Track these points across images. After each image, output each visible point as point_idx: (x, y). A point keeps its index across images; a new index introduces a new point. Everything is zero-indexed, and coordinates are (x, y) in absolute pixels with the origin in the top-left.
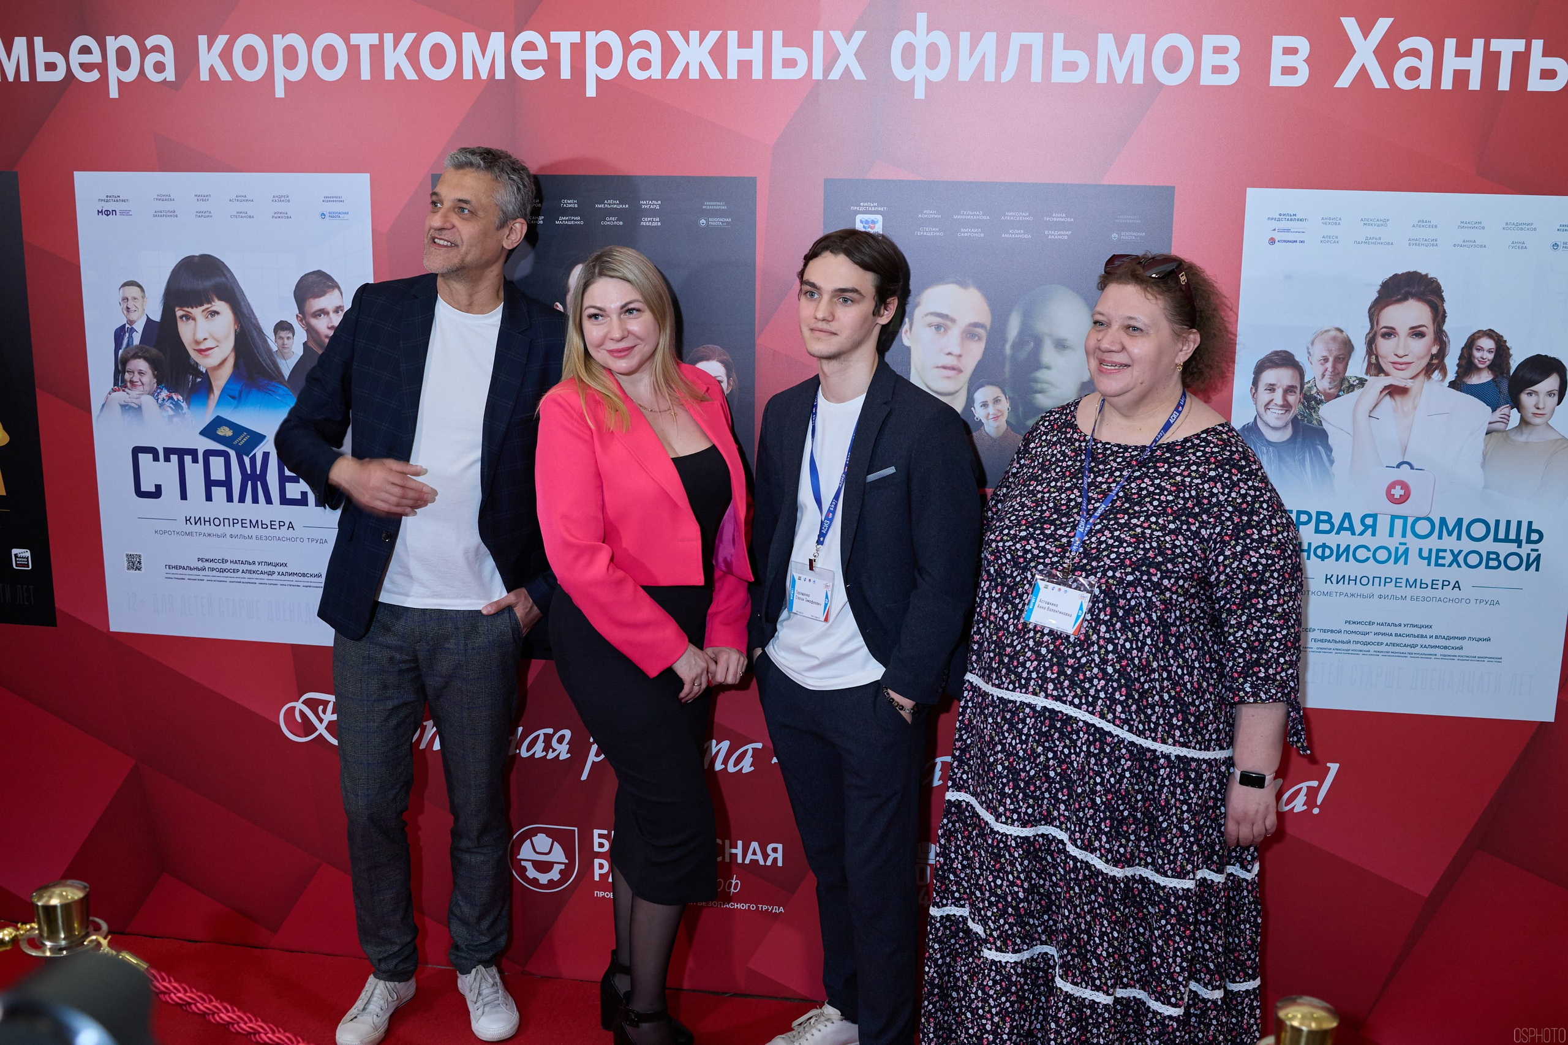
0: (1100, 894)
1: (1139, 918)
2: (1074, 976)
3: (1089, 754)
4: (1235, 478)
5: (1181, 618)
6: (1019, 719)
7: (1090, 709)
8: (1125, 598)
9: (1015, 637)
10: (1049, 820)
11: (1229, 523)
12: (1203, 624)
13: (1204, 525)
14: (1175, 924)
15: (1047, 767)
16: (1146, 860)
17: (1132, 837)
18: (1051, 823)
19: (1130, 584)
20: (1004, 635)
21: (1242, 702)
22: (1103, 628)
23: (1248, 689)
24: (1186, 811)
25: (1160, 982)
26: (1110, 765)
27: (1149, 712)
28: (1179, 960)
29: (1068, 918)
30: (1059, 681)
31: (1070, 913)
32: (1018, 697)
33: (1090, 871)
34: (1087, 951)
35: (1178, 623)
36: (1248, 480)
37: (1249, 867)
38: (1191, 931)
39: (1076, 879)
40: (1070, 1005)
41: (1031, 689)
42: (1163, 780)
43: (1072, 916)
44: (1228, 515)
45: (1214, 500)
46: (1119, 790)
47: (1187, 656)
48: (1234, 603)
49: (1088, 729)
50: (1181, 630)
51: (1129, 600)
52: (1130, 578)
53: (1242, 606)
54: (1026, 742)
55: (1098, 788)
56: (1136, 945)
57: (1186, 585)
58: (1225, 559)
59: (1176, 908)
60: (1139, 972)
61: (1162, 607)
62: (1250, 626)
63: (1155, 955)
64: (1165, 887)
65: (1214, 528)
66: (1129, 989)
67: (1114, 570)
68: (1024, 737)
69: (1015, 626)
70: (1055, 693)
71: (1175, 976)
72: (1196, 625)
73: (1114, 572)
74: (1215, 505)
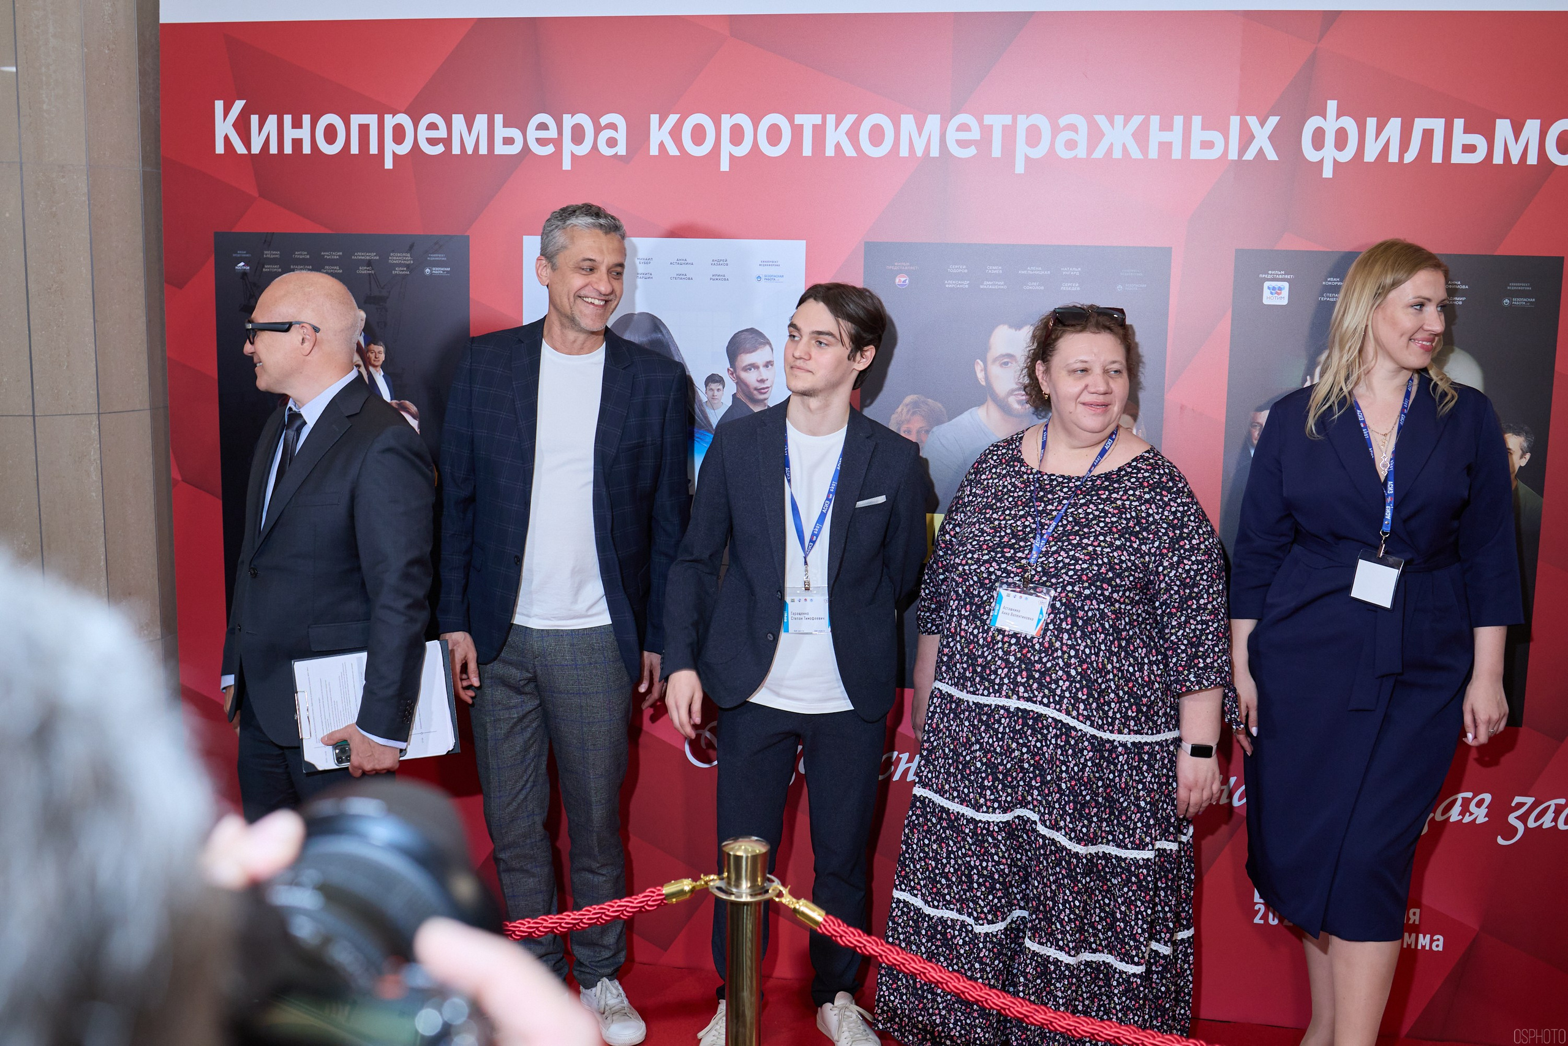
0: (1063, 867)
1: (1104, 891)
2: (1040, 936)
3: (1057, 746)
4: (1166, 499)
5: (1130, 623)
6: (995, 720)
7: (1058, 707)
8: (1084, 610)
9: (985, 649)
10: (1024, 804)
11: (1166, 538)
12: (1149, 624)
13: (1144, 541)
14: (1136, 891)
15: (1022, 761)
16: (1107, 838)
17: (1095, 819)
18: (1025, 807)
19: (1087, 597)
20: (974, 647)
21: (1189, 691)
22: (1066, 636)
23: (1193, 679)
24: (1142, 789)
25: (1123, 943)
26: (1074, 755)
27: (1106, 708)
28: (1140, 922)
29: (1037, 888)
30: (1028, 684)
31: (1039, 883)
32: (993, 701)
33: (1056, 846)
34: (1052, 916)
35: (1128, 628)
36: (1176, 498)
37: (1185, 831)
38: (1151, 896)
39: (1045, 854)
40: (1037, 961)
41: (1004, 693)
42: (1122, 766)
43: (1040, 886)
44: (1163, 531)
45: (1151, 519)
46: (1082, 777)
47: (1137, 655)
48: (1174, 607)
49: (1056, 725)
50: (1131, 633)
51: (1087, 612)
52: (1087, 592)
53: (1180, 609)
54: (1002, 739)
55: (1064, 775)
56: (1102, 914)
57: (1131, 595)
58: (1164, 570)
59: (1137, 876)
60: (1106, 939)
61: (1114, 616)
62: (1188, 625)
63: (1118, 920)
64: (1126, 858)
65: (1153, 542)
66: (1098, 954)
67: (1073, 585)
68: (1000, 736)
69: (985, 639)
70: (1026, 695)
71: (1138, 936)
72: (1143, 626)
73: (1073, 587)
74: (1152, 523)
